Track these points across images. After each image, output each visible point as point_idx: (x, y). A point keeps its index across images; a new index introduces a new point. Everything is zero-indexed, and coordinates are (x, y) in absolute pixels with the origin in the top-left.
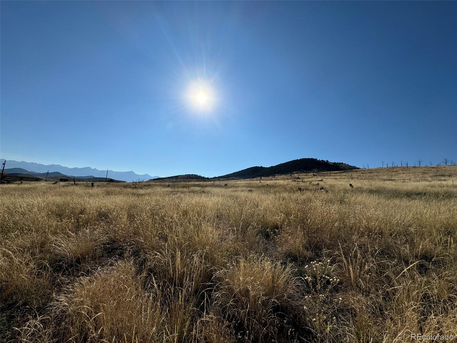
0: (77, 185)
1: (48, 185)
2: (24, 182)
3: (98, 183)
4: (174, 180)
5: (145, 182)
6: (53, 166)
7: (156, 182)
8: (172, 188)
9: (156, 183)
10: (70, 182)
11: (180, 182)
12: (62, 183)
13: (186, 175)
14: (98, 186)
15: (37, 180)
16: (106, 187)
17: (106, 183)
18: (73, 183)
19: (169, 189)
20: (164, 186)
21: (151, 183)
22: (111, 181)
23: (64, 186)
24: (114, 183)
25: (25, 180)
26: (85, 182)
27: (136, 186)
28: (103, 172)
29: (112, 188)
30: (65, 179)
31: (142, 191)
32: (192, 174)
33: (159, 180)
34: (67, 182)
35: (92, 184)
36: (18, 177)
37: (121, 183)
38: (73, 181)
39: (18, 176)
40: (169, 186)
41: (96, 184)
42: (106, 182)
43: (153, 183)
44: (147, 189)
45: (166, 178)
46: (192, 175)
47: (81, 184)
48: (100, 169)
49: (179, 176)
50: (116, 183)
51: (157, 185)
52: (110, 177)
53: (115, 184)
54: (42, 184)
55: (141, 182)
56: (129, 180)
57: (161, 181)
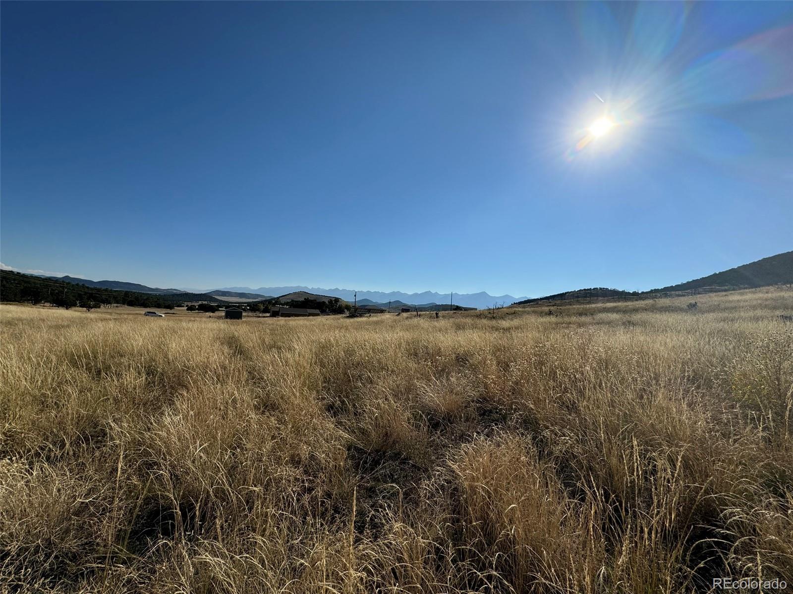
0: (420, 316)
1: (392, 317)
2: (372, 315)
3: (443, 312)
4: (558, 302)
5: (505, 308)
6: (393, 293)
7: (524, 307)
8: (557, 316)
9: (526, 309)
10: (412, 313)
11: (571, 305)
12: (405, 315)
13: (580, 290)
14: (443, 317)
15: (382, 311)
16: (453, 317)
17: (452, 312)
18: (415, 313)
19: (553, 319)
20: (542, 314)
21: (517, 309)
22: (458, 308)
23: (407, 318)
24: (462, 312)
25: (373, 312)
26: (427, 312)
27: (494, 316)
28: (446, 296)
29: (462, 320)
30: (406, 309)
31: (505, 324)
32: (596, 288)
33: (528, 304)
34: (409, 313)
35: (437, 314)
36: (367, 309)
37: (472, 311)
38: (415, 311)
39: (366, 307)
40: (550, 313)
41: (441, 313)
42: (451, 310)
43: (520, 309)
44: (512, 320)
45: (541, 299)
46: (594, 289)
47: (424, 314)
48: (442, 292)
49: (566, 293)
50: (466, 312)
51: (528, 313)
52: (456, 303)
53: (464, 313)
54: (387, 316)
55: (501, 308)
56: (481, 306)
57: (532, 305)
